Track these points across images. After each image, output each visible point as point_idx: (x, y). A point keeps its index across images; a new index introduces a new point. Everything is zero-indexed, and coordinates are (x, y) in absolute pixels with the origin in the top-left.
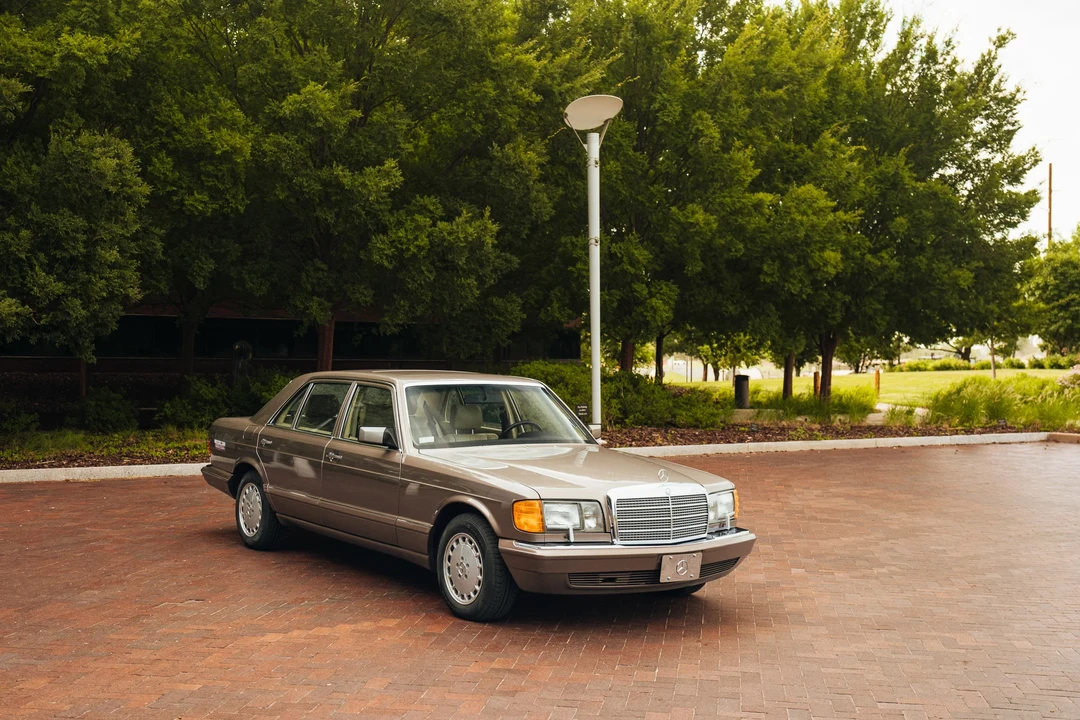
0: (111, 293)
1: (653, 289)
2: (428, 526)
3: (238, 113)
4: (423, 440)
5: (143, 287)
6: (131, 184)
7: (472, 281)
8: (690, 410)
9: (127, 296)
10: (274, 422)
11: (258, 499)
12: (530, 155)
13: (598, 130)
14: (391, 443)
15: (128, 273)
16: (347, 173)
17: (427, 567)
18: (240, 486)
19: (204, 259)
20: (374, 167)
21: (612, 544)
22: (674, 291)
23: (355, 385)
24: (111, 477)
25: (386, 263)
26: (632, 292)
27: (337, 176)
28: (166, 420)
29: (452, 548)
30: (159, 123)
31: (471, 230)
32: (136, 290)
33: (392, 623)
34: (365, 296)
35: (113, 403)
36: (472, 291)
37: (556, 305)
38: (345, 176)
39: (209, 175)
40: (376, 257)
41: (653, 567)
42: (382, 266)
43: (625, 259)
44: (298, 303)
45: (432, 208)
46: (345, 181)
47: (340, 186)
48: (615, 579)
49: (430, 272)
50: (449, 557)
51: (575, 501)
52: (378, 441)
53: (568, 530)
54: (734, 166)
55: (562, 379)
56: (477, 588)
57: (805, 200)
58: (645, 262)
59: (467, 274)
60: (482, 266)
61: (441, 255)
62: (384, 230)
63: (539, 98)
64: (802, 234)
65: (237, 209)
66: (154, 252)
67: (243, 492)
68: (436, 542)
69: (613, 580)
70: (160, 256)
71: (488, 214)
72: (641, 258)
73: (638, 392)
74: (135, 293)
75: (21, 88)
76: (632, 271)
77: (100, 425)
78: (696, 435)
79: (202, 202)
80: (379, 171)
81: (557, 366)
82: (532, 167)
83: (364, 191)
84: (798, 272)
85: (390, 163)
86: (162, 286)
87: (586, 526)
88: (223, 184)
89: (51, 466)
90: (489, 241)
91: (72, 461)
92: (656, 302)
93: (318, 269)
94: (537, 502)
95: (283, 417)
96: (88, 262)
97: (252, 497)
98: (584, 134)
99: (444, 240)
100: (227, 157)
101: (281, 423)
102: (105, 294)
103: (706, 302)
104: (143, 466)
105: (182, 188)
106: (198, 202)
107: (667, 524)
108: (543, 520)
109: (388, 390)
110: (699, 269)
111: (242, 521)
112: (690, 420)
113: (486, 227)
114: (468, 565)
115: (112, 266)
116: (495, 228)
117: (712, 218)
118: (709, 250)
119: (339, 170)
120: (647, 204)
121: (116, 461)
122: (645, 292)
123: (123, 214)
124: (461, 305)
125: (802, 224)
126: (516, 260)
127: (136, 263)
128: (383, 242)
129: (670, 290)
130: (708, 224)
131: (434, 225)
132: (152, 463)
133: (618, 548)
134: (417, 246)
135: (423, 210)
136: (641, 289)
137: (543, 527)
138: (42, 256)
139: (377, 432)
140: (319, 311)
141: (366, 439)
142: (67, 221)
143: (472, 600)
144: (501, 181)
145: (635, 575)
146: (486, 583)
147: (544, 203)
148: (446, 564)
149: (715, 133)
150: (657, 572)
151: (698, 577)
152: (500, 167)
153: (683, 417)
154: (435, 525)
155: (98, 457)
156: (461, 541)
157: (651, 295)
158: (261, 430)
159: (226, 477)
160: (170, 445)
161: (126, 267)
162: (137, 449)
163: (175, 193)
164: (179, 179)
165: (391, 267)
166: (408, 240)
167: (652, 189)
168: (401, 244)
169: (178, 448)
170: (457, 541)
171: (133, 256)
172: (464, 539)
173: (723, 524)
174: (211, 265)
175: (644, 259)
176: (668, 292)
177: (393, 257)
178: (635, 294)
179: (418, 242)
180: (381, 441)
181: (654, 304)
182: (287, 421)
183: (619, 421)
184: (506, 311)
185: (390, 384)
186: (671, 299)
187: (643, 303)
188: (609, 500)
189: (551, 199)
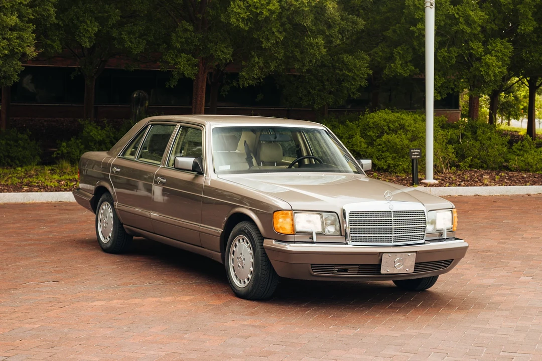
0: (12, 51)
1: (489, 47)
2: (220, 230)
4: (222, 168)
5: (37, 46)
7: (320, 40)
8: (522, 156)
9: (24, 55)
10: (123, 155)
11: (111, 215)
14: (198, 169)
15: (26, 35)
17: (220, 261)
18: (99, 204)
19: (89, 22)
21: (346, 244)
22: (508, 48)
23: (178, 126)
24: (13, 201)
25: (242, 25)
26: (469, 50)
28: (63, 156)
29: (236, 246)
32: (33, 49)
33: (187, 298)
34: (225, 53)
35: (20, 142)
36: (319, 49)
37: (399, 62)
40: (233, 20)
41: (377, 263)
42: (238, 27)
43: (461, 20)
44: (169, 60)
48: (347, 269)
49: (281, 33)
50: (234, 252)
51: (320, 212)
52: (189, 168)
53: (311, 233)
55: (402, 127)
56: (250, 276)
58: (480, 22)
59: (315, 34)
60: (330, 27)
66: (49, 16)
67: (101, 208)
68: (225, 241)
69: (346, 270)
70: (53, 20)
72: (476, 19)
74: (31, 52)
76: (468, 30)
77: (9, 161)
78: (523, 178)
86: (55, 45)
87: (326, 230)
92: (490, 59)
93: (186, 30)
94: (289, 212)
95: (129, 152)
99: (292, 5)
101: (128, 156)
102: (6, 52)
104: (39, 193)
107: (390, 231)
108: (293, 225)
109: (201, 130)
110: (531, 28)
111: (100, 230)
112: (522, 164)
114: (244, 259)
115: (12, 29)
121: (17, 189)
122: (481, 50)
124: (311, 61)
126: (361, 22)
127: (32, 27)
128: (239, 7)
129: (505, 47)
132: (46, 191)
133: (350, 247)
134: (269, 10)
136: (477, 47)
137: (293, 230)
139: (190, 161)
140: (185, 66)
141: (179, 167)
143: (246, 285)
145: (363, 268)
146: (255, 273)
148: (231, 257)
150: (379, 266)
151: (412, 271)
153: (515, 161)
154: (224, 230)
155: (4, 185)
156: (241, 241)
157: (488, 52)
158: (113, 161)
159: (89, 197)
160: (63, 177)
161: (24, 30)
162: (35, 180)
165: (247, 28)
166: (262, 5)
168: (257, 8)
169: (69, 179)
170: (239, 240)
171: (30, 21)
172: (243, 239)
173: (441, 235)
174: (94, 28)
175: (480, 19)
176: (503, 50)
177: (249, 19)
178: (472, 51)
179: (271, 7)
180: (191, 168)
181: (487, 60)
182: (132, 154)
183: (453, 164)
184: (355, 67)
185: (202, 125)
186: (505, 55)
187: (479, 59)
188: (344, 212)
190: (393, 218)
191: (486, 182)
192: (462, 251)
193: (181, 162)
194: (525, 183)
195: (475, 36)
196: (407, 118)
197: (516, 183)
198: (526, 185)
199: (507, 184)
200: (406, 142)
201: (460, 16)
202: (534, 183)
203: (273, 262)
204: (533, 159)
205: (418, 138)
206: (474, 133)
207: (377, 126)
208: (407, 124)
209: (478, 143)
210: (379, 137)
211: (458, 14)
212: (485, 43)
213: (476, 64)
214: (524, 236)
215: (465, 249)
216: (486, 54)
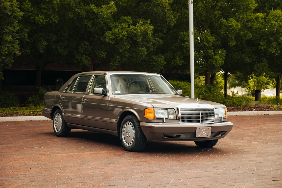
0: (9, 52)
1: (216, 52)
2: (117, 121)
4: (116, 92)
5: (21, 50)
6: (16, 12)
7: (144, 49)
9: (15, 53)
10: (66, 91)
14: (105, 93)
15: (15, 45)
16: (96, 7)
17: (117, 135)
18: (54, 115)
19: (43, 41)
20: (106, 5)
21: (179, 123)
22: (224, 53)
23: (93, 76)
25: (111, 42)
26: (208, 53)
27: (92, 8)
28: (30, 102)
29: (125, 127)
31: (142, 28)
32: (18, 51)
34: (103, 54)
35: (10, 97)
36: (144, 52)
37: (178, 59)
38: (95, 9)
39: (44, 9)
40: (107, 39)
41: (194, 132)
42: (109, 42)
43: (204, 40)
45: (128, 21)
47: (93, 12)
49: (128, 45)
50: (124, 130)
51: (166, 109)
53: (163, 119)
54: (247, 3)
56: (133, 140)
57: (276, 16)
58: (212, 41)
59: (142, 46)
60: (148, 43)
61: (132, 38)
62: (110, 29)
64: (275, 29)
65: (55, 22)
66: (25, 38)
67: (55, 117)
68: (120, 126)
69: (179, 136)
70: (27, 39)
71: (149, 22)
72: (211, 40)
73: (211, 93)
74: (18, 53)
76: (207, 45)
77: (6, 105)
79: (42, 19)
80: (108, 6)
81: (178, 82)
82: (167, 4)
83: (102, 14)
84: (274, 44)
85: (112, 3)
86: (27, 51)
87: (170, 118)
88: (50, 12)
90: (150, 33)
93: (85, 45)
94: (152, 109)
95: (68, 90)
97: (58, 118)
99: (133, 32)
101: (68, 91)
102: (7, 53)
103: (238, 57)
104: (21, 117)
105: (35, 14)
106: (40, 19)
107: (199, 117)
108: (154, 115)
109: (105, 76)
110: (234, 44)
111: (55, 127)
112: (231, 103)
113: (148, 27)
114: (130, 132)
115: (10, 42)
116: (152, 27)
117: (239, 23)
118: (238, 37)
119: (92, 6)
120: (213, 19)
121: (12, 115)
122: (213, 53)
123: (13, 23)
124: (140, 58)
125: (275, 25)
126: (161, 41)
127: (18, 42)
128: (110, 34)
130: (237, 26)
131: (129, 27)
132: (25, 116)
133: (181, 124)
134: (123, 35)
135: (125, 21)
136: (211, 52)
137: (155, 117)
139: (100, 90)
141: (96, 92)
143: (131, 144)
144: (154, 10)
145: (187, 134)
146: (136, 138)
147: (172, 19)
148: (123, 133)
150: (195, 133)
151: (210, 136)
152: (154, 4)
154: (119, 120)
155: (5, 114)
156: (128, 124)
157: (215, 54)
158: (61, 94)
159: (50, 112)
160: (31, 111)
161: (14, 43)
162: (19, 112)
163: (32, 16)
164: (33, 10)
165: (113, 43)
166: (119, 33)
167: (215, 13)
168: (117, 34)
169: (34, 111)
171: (17, 39)
173: (221, 120)
174: (46, 43)
175: (212, 40)
176: (222, 53)
177: (114, 39)
178: (209, 54)
179: (123, 34)
180: (101, 93)
181: (216, 58)
182: (70, 90)
184: (158, 61)
185: (105, 74)
186: (223, 56)
187: (212, 58)
188: (178, 109)
189: (175, 17)
190: (200, 111)
192: (230, 127)
193: (97, 90)
194: (234, 110)
195: (210, 48)
197: (230, 111)
198: (235, 111)
201: (203, 39)
202: (238, 111)
203: (145, 133)
204: (236, 101)
206: (210, 90)
208: (182, 86)
209: (212, 94)
211: (202, 38)
212: (214, 51)
215: (232, 126)
216: (215, 55)
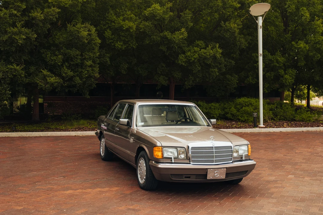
0: (89, 75)
1: (287, 72)
3: (132, 15)
4: (140, 124)
5: (99, 73)
6: (94, 40)
7: (216, 70)
8: (301, 115)
9: (94, 76)
10: (109, 117)
11: (104, 143)
12: (234, 25)
13: (262, 16)
14: (129, 124)
15: (95, 69)
16: (170, 34)
18: (101, 139)
19: (124, 64)
20: (178, 31)
21: (190, 164)
23: (127, 104)
25: (183, 64)
27: (166, 35)
29: (140, 163)
30: (108, 20)
31: (211, 52)
32: (97, 74)
34: (178, 75)
36: (215, 73)
37: (250, 78)
38: (169, 35)
39: (123, 36)
40: (180, 62)
41: (205, 174)
42: (182, 65)
43: (275, 61)
45: (200, 45)
46: (168, 36)
47: (167, 38)
48: (190, 177)
49: (199, 67)
50: (139, 166)
51: (176, 147)
52: (125, 124)
53: (171, 158)
54: (315, 27)
55: (251, 104)
56: (145, 178)
59: (214, 67)
60: (220, 64)
61: (202, 60)
62: (184, 53)
63: (239, 5)
65: (133, 47)
66: (107, 62)
67: (102, 141)
68: (136, 161)
70: (109, 63)
71: (218, 46)
72: (281, 61)
75: (58, 10)
76: (278, 65)
78: (301, 124)
79: (120, 45)
80: (180, 33)
81: (249, 99)
82: (236, 29)
83: (174, 40)
85: (183, 30)
87: (179, 157)
88: (127, 39)
89: (73, 131)
90: (218, 55)
91: (80, 129)
92: (287, 76)
93: (163, 67)
94: (161, 147)
96: (82, 65)
98: (257, 18)
99: (203, 55)
100: (128, 30)
102: (87, 76)
103: (308, 76)
105: (115, 41)
106: (119, 45)
107: (213, 157)
108: (163, 154)
109: (134, 106)
110: (303, 64)
111: (101, 150)
112: (301, 119)
113: (217, 51)
114: (143, 169)
115: (89, 67)
116: (220, 51)
117: (307, 46)
118: (307, 57)
120: (284, 41)
122: (283, 73)
126: (233, 62)
127: (98, 66)
128: (182, 57)
129: (292, 72)
130: (305, 47)
131: (200, 50)
133: (192, 165)
134: (194, 58)
135: (198, 46)
136: (282, 72)
137: (163, 157)
138: (66, 64)
139: (126, 121)
141: (121, 123)
142: (74, 52)
143: (144, 182)
144: (225, 34)
145: (198, 176)
146: (147, 176)
147: (243, 42)
149: (308, 15)
151: (225, 178)
152: (224, 30)
153: (298, 117)
154: (136, 154)
155: (88, 128)
156: (142, 160)
157: (286, 74)
158: (105, 120)
159: (99, 135)
161: (95, 67)
163: (113, 42)
164: (114, 38)
165: (185, 65)
166: (191, 56)
167: (286, 36)
168: (189, 57)
173: (242, 158)
174: (126, 66)
175: (282, 61)
176: (292, 73)
177: (186, 62)
178: (279, 73)
179: (195, 57)
181: (286, 77)
182: (112, 117)
183: (272, 119)
184: (232, 80)
185: (134, 104)
186: (293, 75)
187: (282, 77)
188: (188, 147)
189: (246, 41)
190: (214, 150)
191: (285, 126)
192: (252, 167)
193: (122, 121)
195: (281, 68)
196: (253, 100)
197: (298, 126)
198: (302, 127)
199: (294, 127)
200: (253, 110)
201: (274, 60)
202: (305, 127)
203: (154, 173)
204: (305, 116)
205: (257, 109)
206: (281, 106)
207: (240, 104)
208: (253, 103)
209: (283, 110)
210: (242, 108)
211: (273, 59)
212: (285, 70)
213: (281, 79)
214: (296, 152)
215: (254, 165)
216: (285, 75)
